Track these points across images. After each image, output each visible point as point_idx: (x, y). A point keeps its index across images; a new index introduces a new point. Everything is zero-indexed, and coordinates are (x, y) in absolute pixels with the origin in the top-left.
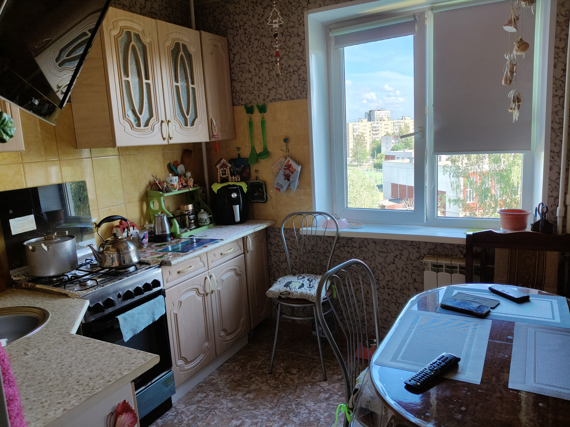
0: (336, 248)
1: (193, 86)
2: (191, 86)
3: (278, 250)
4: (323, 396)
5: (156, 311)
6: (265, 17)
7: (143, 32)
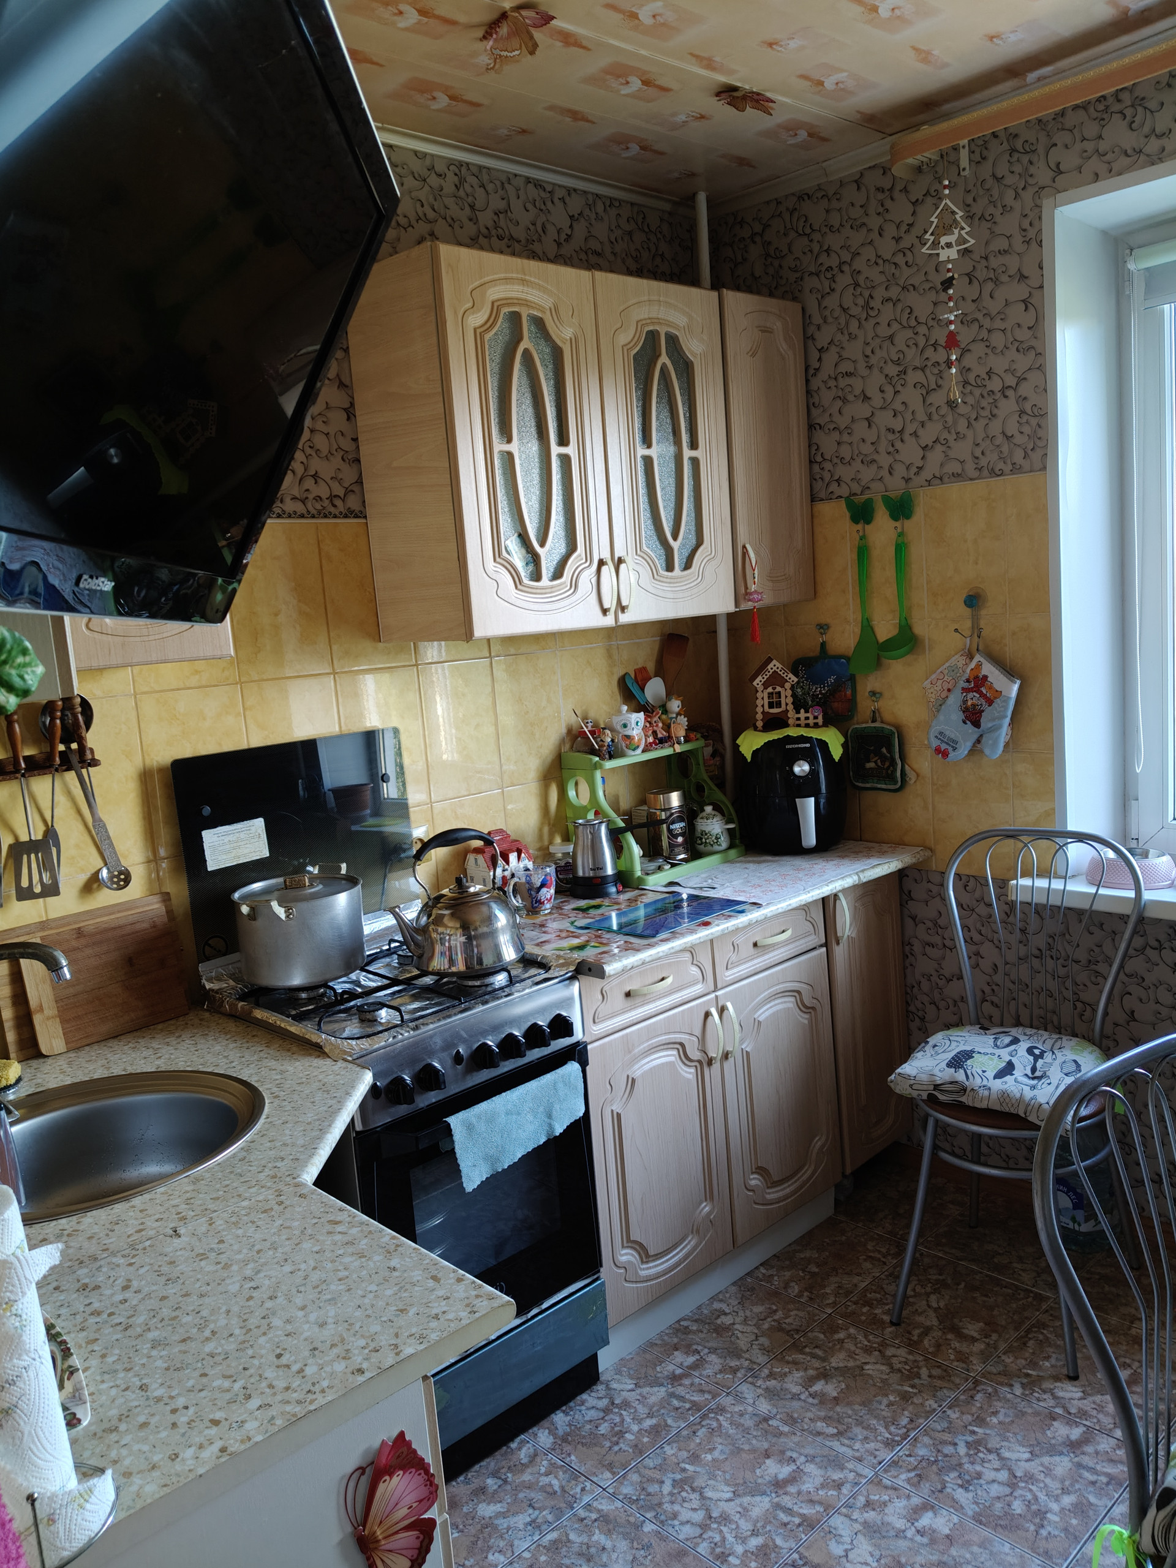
0: (1131, 952)
1: (694, 453)
2: (687, 453)
3: (937, 939)
4: (1061, 1431)
5: (557, 1106)
6: (917, 231)
7: (556, 310)
